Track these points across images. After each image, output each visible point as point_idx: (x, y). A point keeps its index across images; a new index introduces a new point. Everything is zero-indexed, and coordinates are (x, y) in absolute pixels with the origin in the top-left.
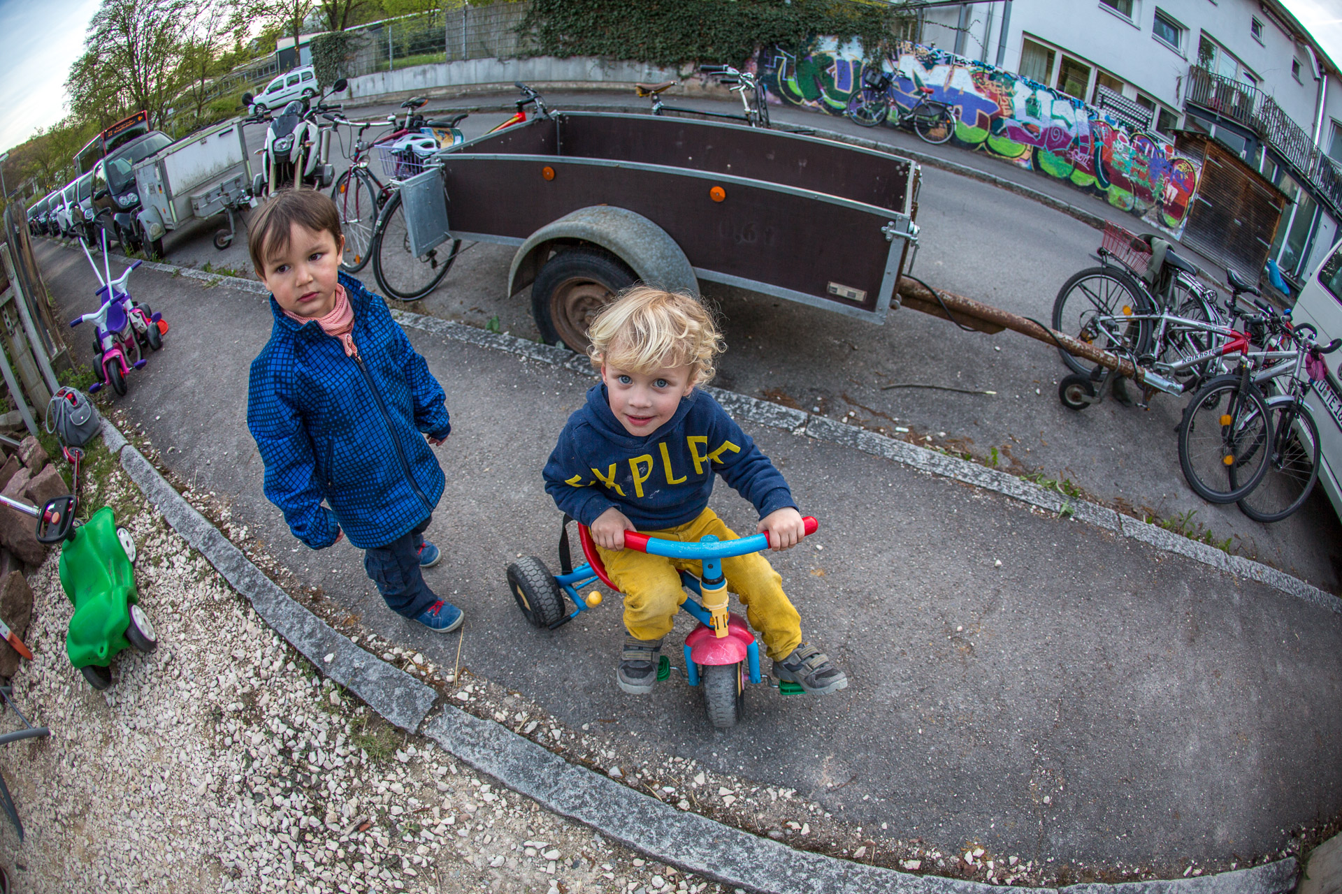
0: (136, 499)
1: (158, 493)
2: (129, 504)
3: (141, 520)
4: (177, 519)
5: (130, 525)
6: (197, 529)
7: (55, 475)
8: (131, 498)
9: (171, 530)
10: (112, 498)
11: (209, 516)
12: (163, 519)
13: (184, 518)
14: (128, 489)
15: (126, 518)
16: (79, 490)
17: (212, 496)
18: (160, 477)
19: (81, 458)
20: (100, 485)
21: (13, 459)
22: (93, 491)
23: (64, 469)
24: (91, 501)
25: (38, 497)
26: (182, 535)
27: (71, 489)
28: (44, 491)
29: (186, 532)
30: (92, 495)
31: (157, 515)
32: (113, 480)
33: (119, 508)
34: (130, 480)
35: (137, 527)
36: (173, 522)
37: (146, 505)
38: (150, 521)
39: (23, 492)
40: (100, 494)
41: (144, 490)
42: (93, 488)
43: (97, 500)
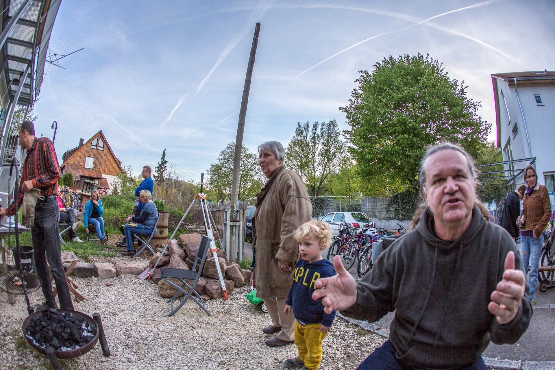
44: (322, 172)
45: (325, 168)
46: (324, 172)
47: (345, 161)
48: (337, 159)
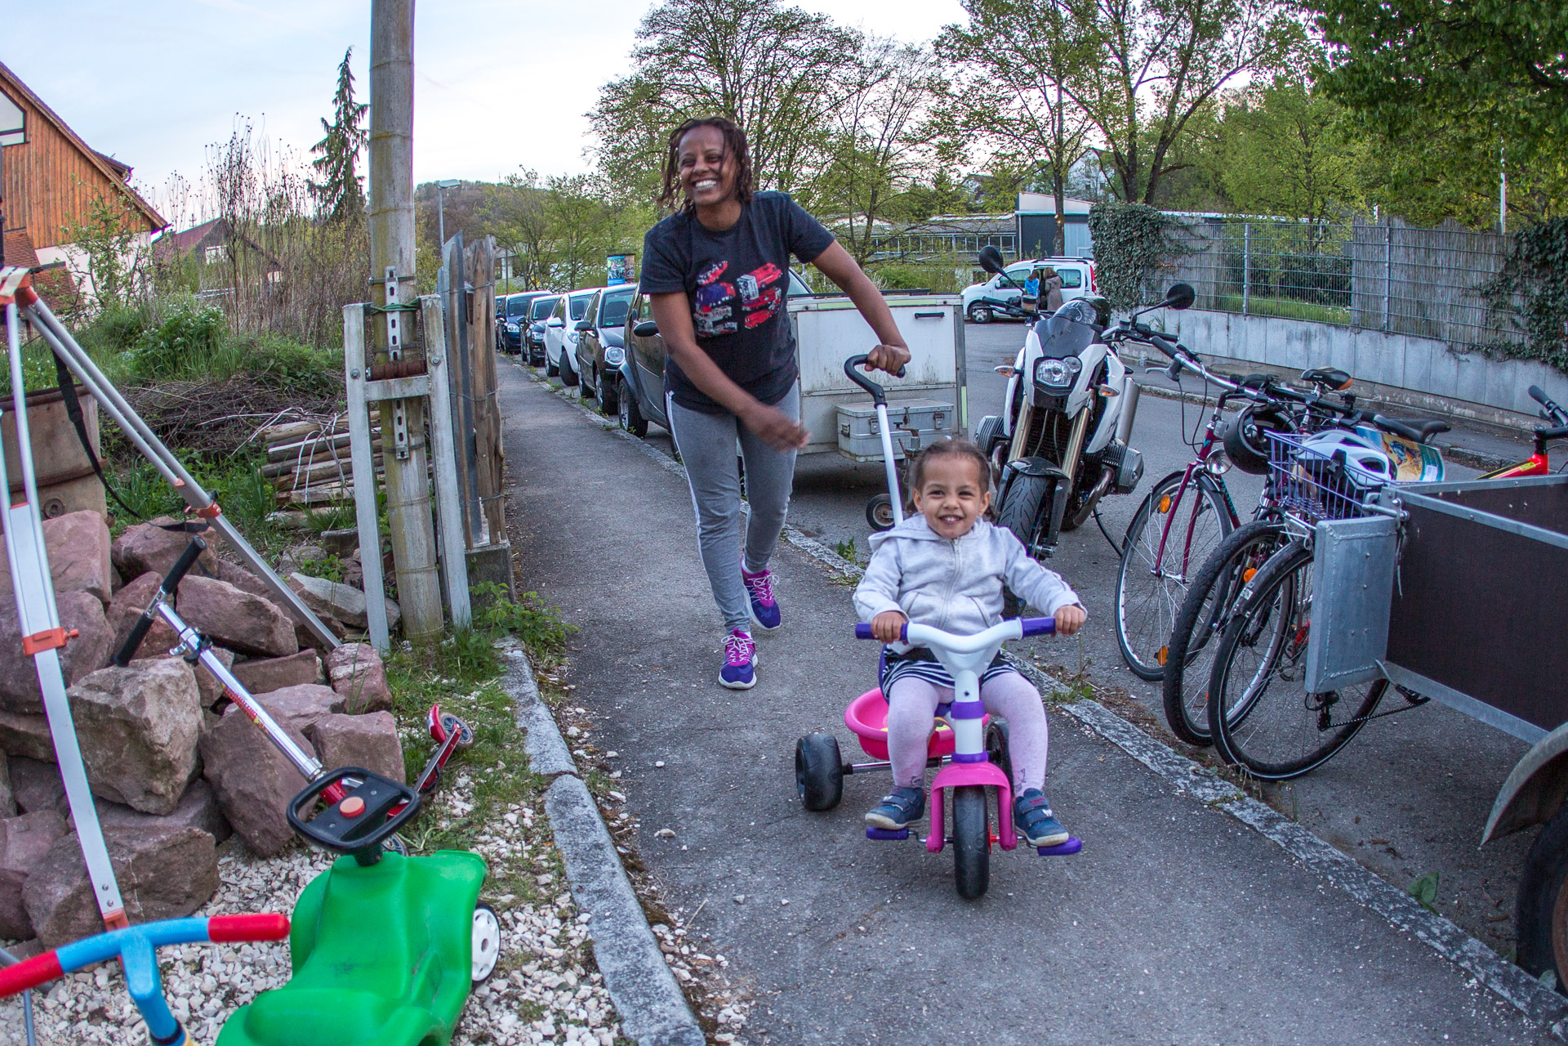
0: (545, 878)
1: (601, 894)
2: (525, 877)
3: (538, 922)
4: (620, 965)
5: (507, 915)
6: (656, 1008)
7: (389, 738)
8: (537, 871)
9: (595, 977)
10: (493, 847)
11: (694, 998)
12: (588, 947)
13: (635, 970)
14: (536, 851)
15: (507, 899)
16: (429, 789)
17: (718, 965)
18: (619, 870)
19: (461, 741)
20: (477, 809)
21: (311, 658)
22: (456, 811)
23: (412, 739)
24: (444, 824)
25: (332, 751)
26: (615, 998)
27: (411, 780)
28: (351, 749)
29: (628, 999)
30: (452, 817)
31: (578, 933)
32: (512, 817)
33: (499, 872)
34: (548, 838)
35: (520, 928)
36: (605, 962)
37: (563, 901)
38: (556, 933)
39: (304, 723)
40: (470, 823)
41: (572, 871)
42: (461, 806)
43: (457, 832)
44: (1170, 90)
45: (1184, 71)
46: (1177, 92)
47: (1283, 44)
48: (1238, 27)
